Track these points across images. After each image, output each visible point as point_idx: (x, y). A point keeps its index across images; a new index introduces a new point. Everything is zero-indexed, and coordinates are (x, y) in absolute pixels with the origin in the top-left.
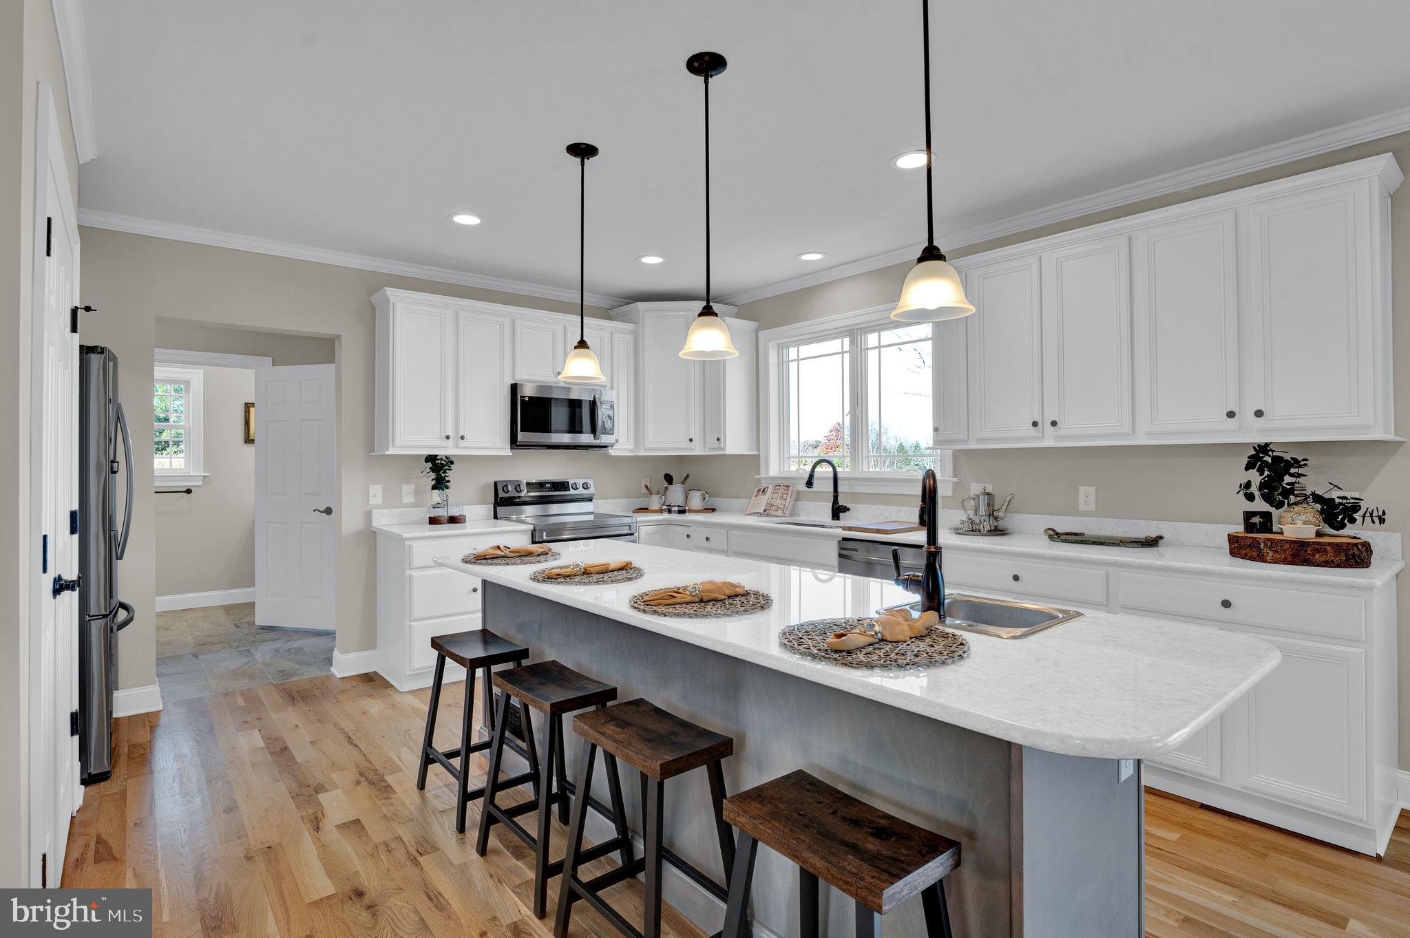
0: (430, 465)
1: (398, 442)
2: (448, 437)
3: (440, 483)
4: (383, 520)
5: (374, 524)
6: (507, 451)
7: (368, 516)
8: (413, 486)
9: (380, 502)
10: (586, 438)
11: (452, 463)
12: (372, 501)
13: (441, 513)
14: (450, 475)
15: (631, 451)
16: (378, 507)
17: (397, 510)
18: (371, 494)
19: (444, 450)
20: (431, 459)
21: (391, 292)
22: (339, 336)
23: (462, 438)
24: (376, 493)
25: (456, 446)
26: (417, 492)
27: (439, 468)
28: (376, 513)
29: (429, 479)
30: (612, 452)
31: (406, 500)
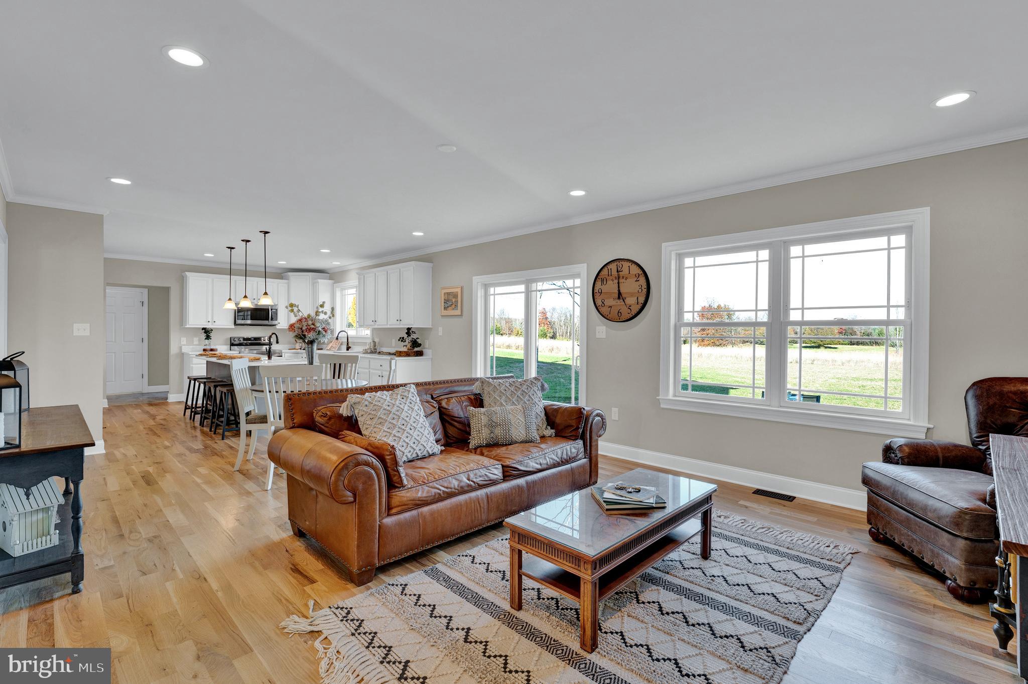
0: (204, 331)
1: (190, 323)
2: (209, 322)
3: (208, 337)
4: (185, 349)
5: (183, 351)
6: (233, 327)
7: (181, 348)
8: (198, 338)
9: (185, 343)
11: (212, 330)
12: (182, 343)
13: (208, 347)
14: (212, 335)
15: (286, 327)
16: (184, 345)
17: (191, 346)
18: (182, 340)
19: (209, 326)
20: (203, 329)
21: (187, 273)
22: (170, 287)
23: (214, 322)
24: (184, 341)
25: (213, 325)
26: (199, 340)
27: (207, 332)
28: (183, 347)
29: (204, 336)
30: (277, 327)
31: (194, 343)
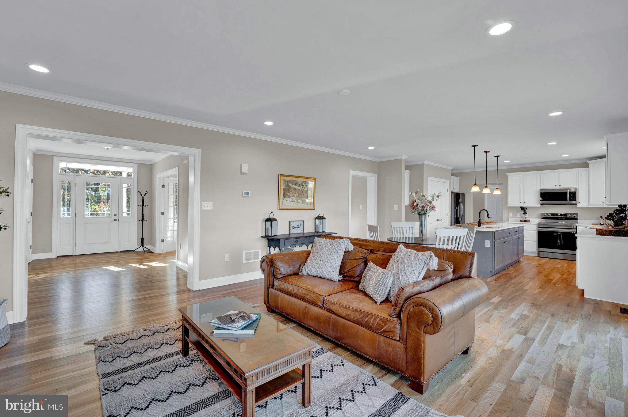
0: (521, 209)
1: (509, 204)
2: (521, 203)
3: (525, 213)
4: (512, 220)
6: (540, 206)
7: (509, 219)
8: (518, 213)
9: (511, 216)
10: (574, 202)
11: (525, 208)
12: (509, 216)
13: (523, 219)
14: (527, 211)
15: (588, 205)
17: (515, 218)
18: (509, 214)
20: (521, 207)
22: (503, 183)
23: (525, 203)
25: (524, 205)
26: (520, 215)
27: (524, 210)
29: (522, 212)
30: (579, 205)
31: (517, 216)
